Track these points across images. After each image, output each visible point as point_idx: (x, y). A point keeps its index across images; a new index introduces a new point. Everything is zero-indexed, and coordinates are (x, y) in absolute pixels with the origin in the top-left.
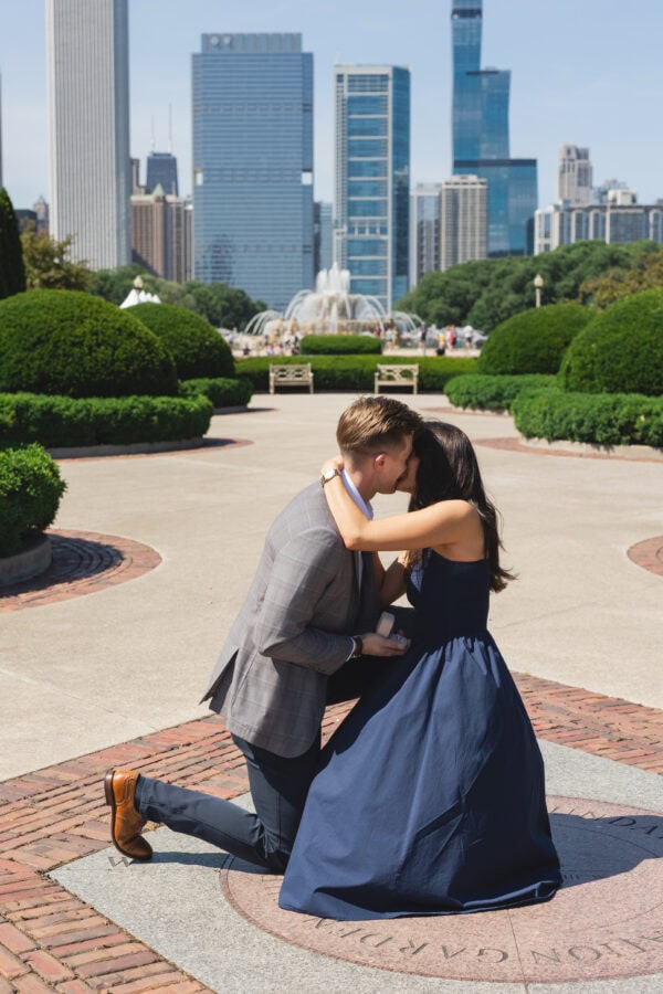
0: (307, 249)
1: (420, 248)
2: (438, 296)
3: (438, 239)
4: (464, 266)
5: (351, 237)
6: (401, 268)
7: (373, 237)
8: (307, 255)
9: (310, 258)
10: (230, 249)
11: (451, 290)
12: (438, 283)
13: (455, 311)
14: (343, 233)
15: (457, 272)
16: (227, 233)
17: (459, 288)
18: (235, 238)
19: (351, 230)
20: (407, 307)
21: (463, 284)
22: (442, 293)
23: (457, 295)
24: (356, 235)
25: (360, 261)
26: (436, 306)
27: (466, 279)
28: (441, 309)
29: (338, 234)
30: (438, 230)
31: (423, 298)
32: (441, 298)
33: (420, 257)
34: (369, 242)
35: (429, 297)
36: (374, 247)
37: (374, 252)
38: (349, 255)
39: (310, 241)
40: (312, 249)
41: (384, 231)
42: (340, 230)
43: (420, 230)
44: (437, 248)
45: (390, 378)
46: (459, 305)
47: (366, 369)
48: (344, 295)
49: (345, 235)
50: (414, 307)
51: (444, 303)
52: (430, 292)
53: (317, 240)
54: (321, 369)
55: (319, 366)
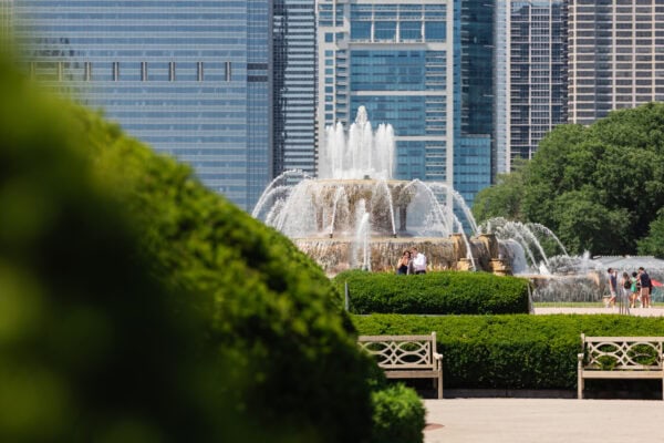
0: (256, 73)
1: (520, 71)
2: (577, 183)
3: (560, 51)
4: (637, 116)
5: (361, 44)
6: (476, 118)
7: (410, 44)
8: (258, 85)
9: (264, 91)
11: (609, 167)
12: (581, 153)
13: (618, 216)
14: (340, 35)
15: (620, 129)
16: (71, 35)
17: (626, 163)
18: (87, 48)
19: (359, 30)
20: (510, 207)
21: (635, 155)
22: (587, 175)
23: (623, 182)
24: (371, 42)
25: (382, 99)
26: (577, 205)
27: (643, 145)
28: (586, 211)
29: (328, 38)
30: (561, 30)
31: (544, 187)
32: (584, 192)
33: (520, 91)
34: (402, 55)
35: (559, 184)
36: (413, 68)
37: (414, 80)
38: (355, 86)
39: (264, 55)
40: (267, 73)
41: (437, 32)
42: (334, 30)
43: (520, 30)
44: (560, 71)
45: (608, 364)
46: (628, 203)
47: (556, 343)
48: (383, 179)
49: (347, 39)
50: (523, 208)
51: (595, 199)
52: (561, 172)
53: (279, 48)
54: (457, 345)
55: (453, 338)
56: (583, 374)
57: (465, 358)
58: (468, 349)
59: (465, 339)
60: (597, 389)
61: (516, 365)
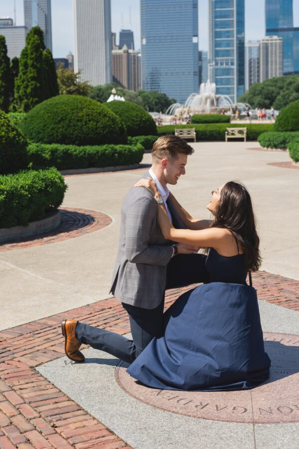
0: (196, 74)
1: (250, 72)
2: (258, 94)
3: (258, 67)
4: (271, 80)
5: (217, 67)
6: (241, 81)
7: (227, 67)
8: (196, 76)
9: (197, 78)
10: (158, 74)
11: (265, 91)
12: (259, 88)
13: (267, 101)
14: (213, 65)
15: (268, 83)
16: (157, 67)
17: (268, 90)
18: (161, 69)
19: (217, 64)
20: (243, 100)
21: (271, 88)
22: (261, 93)
23: (268, 94)
24: (219, 66)
25: (221, 79)
26: (258, 99)
27: (272, 86)
28: (260, 101)
29: (210, 66)
30: (259, 63)
31: (251, 95)
32: (260, 96)
33: (250, 76)
34: (225, 69)
35: (254, 95)
36: (228, 72)
37: (228, 74)
38: (216, 76)
39: (197, 70)
40: (198, 73)
41: (232, 64)
42: (211, 64)
43: (250, 63)
44: (258, 72)
45: (233, 134)
46: (269, 98)
47: (221, 130)
48: (213, 95)
49: (214, 66)
50: (247, 100)
51: (262, 98)
52: (255, 92)
53: (200, 69)
54: (199, 131)
55: (198, 129)
56: (227, 137)
57: (200, 134)
58: (202, 131)
59: (201, 129)
60: (230, 140)
61: (212, 135)
